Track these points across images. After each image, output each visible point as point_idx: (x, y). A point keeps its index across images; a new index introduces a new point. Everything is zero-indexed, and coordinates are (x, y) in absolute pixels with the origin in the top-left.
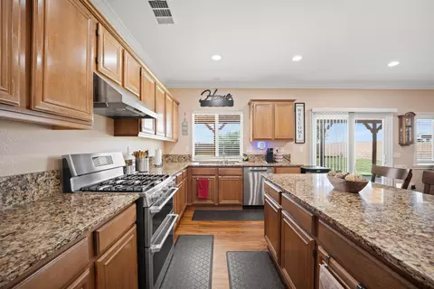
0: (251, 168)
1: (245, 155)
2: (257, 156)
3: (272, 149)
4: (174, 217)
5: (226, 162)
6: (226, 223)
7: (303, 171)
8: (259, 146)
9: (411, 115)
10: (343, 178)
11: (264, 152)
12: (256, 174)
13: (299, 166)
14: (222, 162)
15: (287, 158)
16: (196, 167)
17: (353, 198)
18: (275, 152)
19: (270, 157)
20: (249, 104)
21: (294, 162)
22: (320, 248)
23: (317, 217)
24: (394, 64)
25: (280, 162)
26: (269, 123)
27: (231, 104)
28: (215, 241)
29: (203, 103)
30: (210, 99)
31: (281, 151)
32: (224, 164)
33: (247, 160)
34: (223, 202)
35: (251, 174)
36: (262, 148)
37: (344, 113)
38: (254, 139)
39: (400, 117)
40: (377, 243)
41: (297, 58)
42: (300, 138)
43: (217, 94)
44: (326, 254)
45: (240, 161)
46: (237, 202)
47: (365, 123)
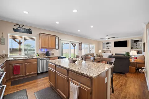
0: (41, 59)
1: (37, 54)
2: (42, 54)
3: (48, 51)
4: (4, 87)
5: (29, 57)
6: (31, 82)
7: (59, 58)
8: (43, 50)
9: (81, 43)
10: (72, 59)
11: (45, 53)
12: (43, 61)
13: (57, 57)
14: (26, 57)
15: (53, 54)
16: (12, 60)
17: (75, 64)
18: (49, 52)
19: (47, 54)
20: (39, 34)
21: (56, 55)
22: (69, 78)
23: (68, 70)
24: (79, 31)
25: (51, 56)
26: (47, 42)
27: (31, 33)
28: (27, 91)
29: (15, 30)
30: (19, 29)
31: (51, 52)
32: (27, 58)
33: (38, 56)
34: (28, 74)
35: (41, 61)
36: (44, 51)
37: (69, 41)
38: (41, 48)
39: (80, 43)
40: (83, 72)
41: (58, 23)
42: (57, 48)
43: (23, 27)
44: (71, 79)
45: (35, 56)
46: (35, 72)
47: (72, 44)
